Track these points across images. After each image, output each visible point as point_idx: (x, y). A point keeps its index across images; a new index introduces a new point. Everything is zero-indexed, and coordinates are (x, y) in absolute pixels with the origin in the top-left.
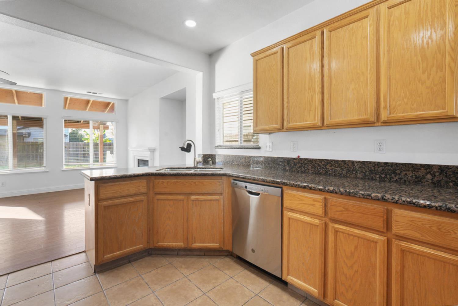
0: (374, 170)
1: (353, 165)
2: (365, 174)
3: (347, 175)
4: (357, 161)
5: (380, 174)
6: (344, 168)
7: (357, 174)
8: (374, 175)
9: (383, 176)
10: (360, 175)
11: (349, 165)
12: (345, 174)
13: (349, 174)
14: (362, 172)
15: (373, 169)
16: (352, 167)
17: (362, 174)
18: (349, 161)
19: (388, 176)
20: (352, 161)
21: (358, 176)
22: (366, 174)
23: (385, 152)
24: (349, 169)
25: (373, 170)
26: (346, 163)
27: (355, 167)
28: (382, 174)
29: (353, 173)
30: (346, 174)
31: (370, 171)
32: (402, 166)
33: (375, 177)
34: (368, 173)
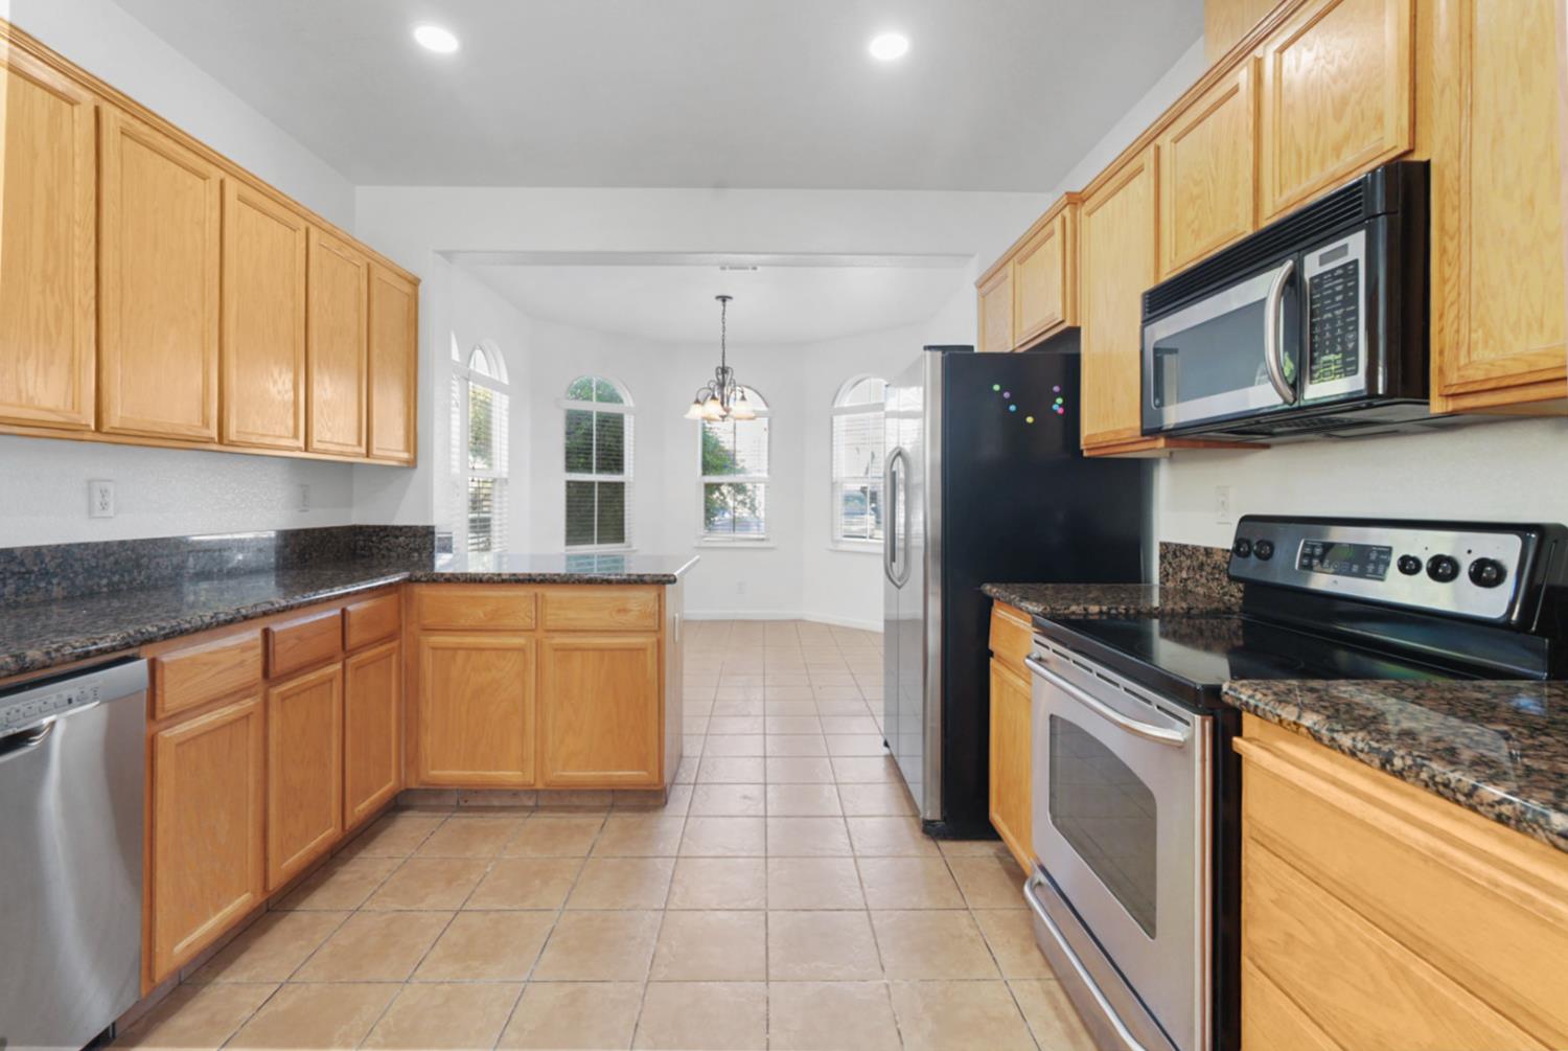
0: (97, 566)
1: (38, 562)
2: (73, 583)
3: (19, 599)
4: (50, 546)
5: (109, 574)
6: (8, 575)
7: (49, 587)
8: (96, 580)
9: (116, 578)
10: (60, 588)
11: (26, 561)
12: (13, 597)
13: (26, 593)
14: (64, 578)
15: (94, 564)
16: (36, 569)
17: (64, 584)
18: (26, 549)
19: (127, 578)
20: (36, 547)
21: (54, 595)
22: (77, 582)
23: (112, 515)
24: (27, 576)
25: (93, 567)
26: (16, 557)
27: (44, 566)
28: (114, 573)
29: (38, 588)
30: (17, 596)
31: (86, 570)
32: (151, 546)
33: (98, 585)
34: (80, 577)
